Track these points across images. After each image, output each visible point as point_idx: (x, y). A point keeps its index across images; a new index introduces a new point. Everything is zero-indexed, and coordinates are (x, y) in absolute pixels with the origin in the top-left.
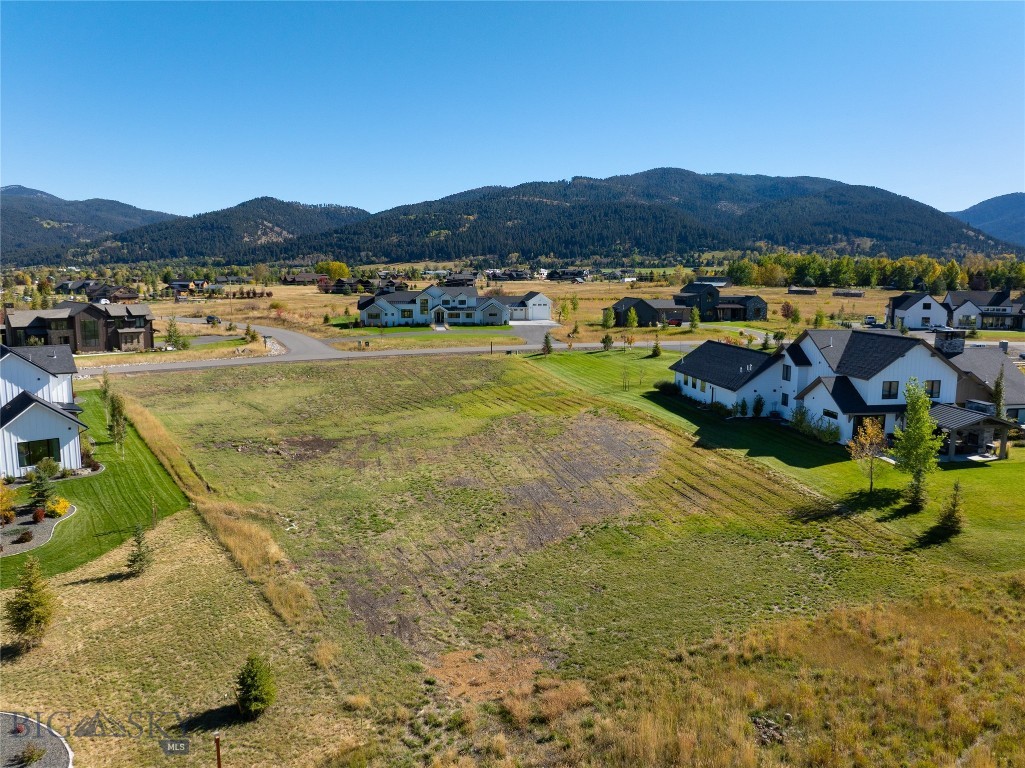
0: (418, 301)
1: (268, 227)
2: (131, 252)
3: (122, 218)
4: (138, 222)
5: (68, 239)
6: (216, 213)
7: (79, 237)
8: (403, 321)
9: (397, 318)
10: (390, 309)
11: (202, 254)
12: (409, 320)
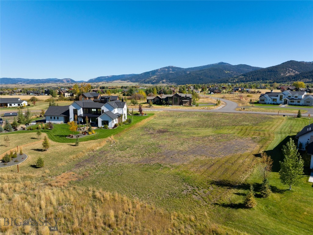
0: (279, 96)
1: (290, 70)
2: (246, 79)
3: (247, 69)
4: (251, 70)
5: (231, 76)
6: (273, 67)
7: (234, 75)
8: (273, 102)
9: (271, 101)
10: (269, 98)
11: (266, 79)
12: (275, 102)
